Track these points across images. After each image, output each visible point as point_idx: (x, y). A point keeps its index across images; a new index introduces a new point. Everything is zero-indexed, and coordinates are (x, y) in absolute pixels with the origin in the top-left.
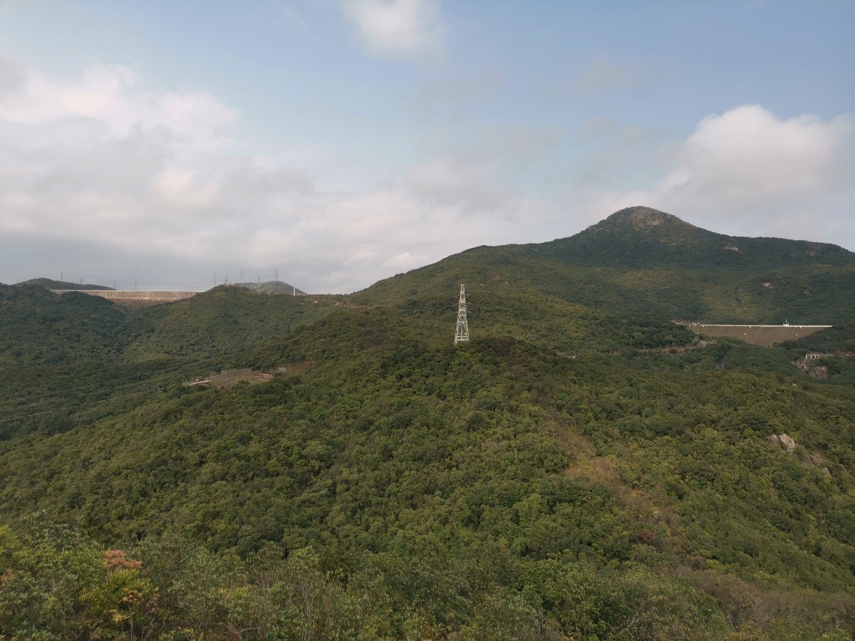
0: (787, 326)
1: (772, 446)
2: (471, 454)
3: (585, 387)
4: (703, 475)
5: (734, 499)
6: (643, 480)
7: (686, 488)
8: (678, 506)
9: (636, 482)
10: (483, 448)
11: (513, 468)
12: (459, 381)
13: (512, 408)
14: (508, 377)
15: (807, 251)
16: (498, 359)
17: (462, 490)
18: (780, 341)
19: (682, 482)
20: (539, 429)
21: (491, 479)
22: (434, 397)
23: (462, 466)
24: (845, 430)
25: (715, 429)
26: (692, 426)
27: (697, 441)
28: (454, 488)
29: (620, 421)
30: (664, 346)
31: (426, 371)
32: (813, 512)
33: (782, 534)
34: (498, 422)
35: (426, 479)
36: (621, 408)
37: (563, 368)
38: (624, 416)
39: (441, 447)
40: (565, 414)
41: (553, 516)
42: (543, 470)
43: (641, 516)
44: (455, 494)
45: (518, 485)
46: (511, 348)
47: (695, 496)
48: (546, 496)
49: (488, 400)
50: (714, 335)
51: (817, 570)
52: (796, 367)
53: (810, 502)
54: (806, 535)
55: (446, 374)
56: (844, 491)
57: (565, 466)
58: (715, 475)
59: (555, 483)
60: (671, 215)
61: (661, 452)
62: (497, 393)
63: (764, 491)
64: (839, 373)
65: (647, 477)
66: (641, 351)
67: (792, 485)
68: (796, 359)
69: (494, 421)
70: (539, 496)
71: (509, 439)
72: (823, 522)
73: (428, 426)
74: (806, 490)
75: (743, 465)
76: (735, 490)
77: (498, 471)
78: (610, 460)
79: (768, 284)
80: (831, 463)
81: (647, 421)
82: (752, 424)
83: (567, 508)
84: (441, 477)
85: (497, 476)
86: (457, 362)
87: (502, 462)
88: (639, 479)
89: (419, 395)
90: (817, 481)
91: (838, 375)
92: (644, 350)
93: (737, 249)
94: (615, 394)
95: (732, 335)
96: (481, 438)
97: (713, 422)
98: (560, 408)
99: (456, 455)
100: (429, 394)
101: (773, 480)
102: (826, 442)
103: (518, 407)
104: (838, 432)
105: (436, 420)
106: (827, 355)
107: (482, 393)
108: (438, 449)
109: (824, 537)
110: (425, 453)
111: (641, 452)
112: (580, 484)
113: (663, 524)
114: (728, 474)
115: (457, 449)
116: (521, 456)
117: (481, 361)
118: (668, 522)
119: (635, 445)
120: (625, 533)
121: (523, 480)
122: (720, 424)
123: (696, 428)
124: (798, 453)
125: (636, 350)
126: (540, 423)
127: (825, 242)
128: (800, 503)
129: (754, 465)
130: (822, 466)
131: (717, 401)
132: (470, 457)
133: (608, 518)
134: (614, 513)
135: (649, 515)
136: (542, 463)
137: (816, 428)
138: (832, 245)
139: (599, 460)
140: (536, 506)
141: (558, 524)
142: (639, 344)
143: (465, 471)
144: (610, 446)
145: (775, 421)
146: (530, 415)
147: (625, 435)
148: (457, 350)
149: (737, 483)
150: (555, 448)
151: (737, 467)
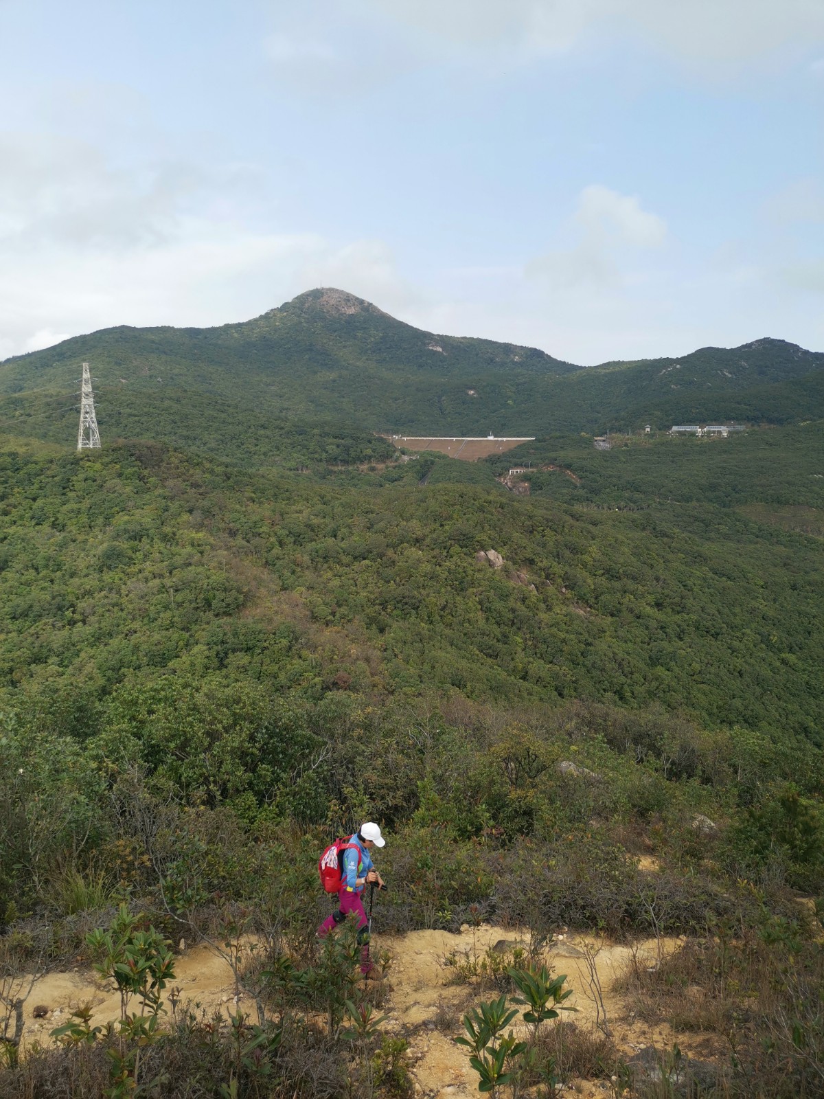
0: (491, 438)
1: (479, 566)
2: (106, 601)
3: (266, 506)
4: (406, 604)
5: (439, 627)
6: (338, 615)
7: (389, 621)
8: (380, 641)
9: (330, 617)
10: (124, 592)
11: (169, 614)
12: (86, 503)
13: (166, 536)
14: (160, 496)
15: (512, 356)
16: (146, 472)
17: (92, 652)
18: (484, 456)
19: (383, 613)
20: (204, 560)
21: (135, 632)
22: (46, 528)
23: (92, 619)
24: (551, 543)
25: (420, 549)
26: (394, 546)
27: (400, 564)
28: (79, 651)
29: (311, 546)
30: (362, 462)
31: (33, 490)
32: (520, 634)
33: (489, 661)
34: (145, 556)
35: (33, 643)
36: (313, 530)
37: (237, 483)
38: (315, 540)
39: (57, 596)
40: (239, 541)
41: (224, 671)
42: (210, 614)
43: (335, 657)
44: (80, 659)
45: (175, 636)
46: (165, 457)
47: (397, 628)
48: (215, 647)
49: (129, 527)
50: (416, 450)
51: (525, 695)
52: (500, 483)
53: (516, 623)
54: (513, 659)
55: (63, 494)
56: (549, 608)
57: (240, 607)
58: (420, 602)
59: (227, 629)
60: (368, 303)
61: (359, 579)
62: (144, 516)
63: (472, 615)
64: (541, 489)
65: (343, 610)
66: (336, 469)
67: (498, 605)
68: (500, 475)
69: (139, 555)
70: (205, 648)
71: (161, 576)
72: (530, 643)
73: (36, 569)
74: (513, 610)
75: (449, 588)
76: (441, 616)
77: (146, 620)
78: (299, 594)
79: (472, 392)
80: (538, 580)
81: (343, 545)
82: (459, 540)
83: (242, 659)
84: (58, 638)
85: (145, 628)
86: (81, 476)
87: (152, 608)
88: (333, 614)
89: (21, 525)
90: (524, 600)
91: (540, 492)
92: (340, 468)
93: (440, 350)
94: (305, 514)
95: (435, 450)
96: (121, 579)
97: (417, 541)
98: (233, 534)
99: (81, 605)
100: (38, 524)
101: (480, 603)
102: (534, 557)
103: (174, 534)
104: (544, 545)
105: (48, 559)
106: (530, 470)
107: (121, 519)
108: (53, 598)
109: (531, 659)
110: (31, 606)
111: (336, 582)
112: (260, 626)
113: (362, 664)
114: (434, 600)
115: (83, 597)
116: (179, 597)
117: (120, 475)
118: (368, 660)
119: (330, 574)
120: (317, 680)
121: (183, 629)
122: (425, 543)
123: (399, 549)
124: (505, 570)
125: (330, 467)
126: (206, 554)
127: (530, 347)
128: (506, 625)
129: (461, 585)
130: (530, 583)
131: (422, 517)
132: (104, 606)
133: (297, 665)
134: (303, 657)
135: (345, 655)
136: (210, 605)
137: (524, 542)
138: (535, 349)
139: (284, 596)
140: (200, 661)
141: (232, 680)
142: (334, 460)
143: (97, 625)
144: (299, 577)
145: (481, 536)
146: (193, 545)
147: (317, 562)
148: (82, 459)
149: (443, 609)
150: (227, 584)
151: (443, 590)
